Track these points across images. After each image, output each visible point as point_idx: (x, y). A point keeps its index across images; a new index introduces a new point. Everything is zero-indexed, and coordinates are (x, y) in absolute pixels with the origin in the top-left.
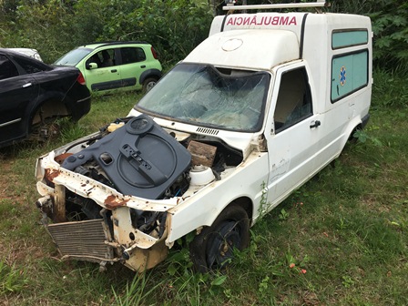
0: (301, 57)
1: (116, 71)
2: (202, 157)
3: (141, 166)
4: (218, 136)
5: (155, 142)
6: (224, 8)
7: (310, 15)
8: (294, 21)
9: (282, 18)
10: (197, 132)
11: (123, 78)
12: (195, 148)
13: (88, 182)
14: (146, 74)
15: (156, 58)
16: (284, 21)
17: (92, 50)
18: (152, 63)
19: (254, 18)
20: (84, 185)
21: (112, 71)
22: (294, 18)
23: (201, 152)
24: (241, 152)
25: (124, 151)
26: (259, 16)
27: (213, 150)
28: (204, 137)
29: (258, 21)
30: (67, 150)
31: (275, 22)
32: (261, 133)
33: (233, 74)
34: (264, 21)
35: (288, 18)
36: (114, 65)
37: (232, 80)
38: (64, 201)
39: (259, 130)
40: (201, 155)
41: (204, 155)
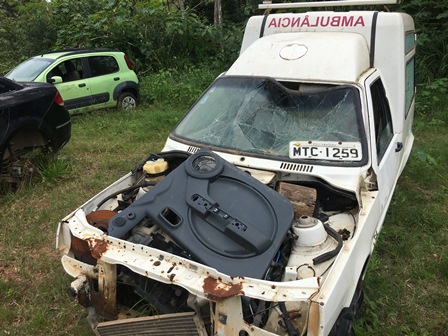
0: (372, 66)
1: (84, 85)
2: (300, 204)
3: (230, 226)
4: (314, 173)
5: (233, 188)
6: (261, 6)
7: (381, 14)
8: (361, 21)
9: (345, 18)
10: (282, 169)
11: (94, 93)
12: (289, 193)
13: (162, 257)
14: (121, 88)
15: (131, 68)
16: (347, 22)
17: (53, 61)
18: (127, 75)
19: (306, 19)
20: (157, 264)
21: (80, 86)
22: (361, 17)
23: (298, 198)
24: (353, 194)
25: (195, 204)
26: (313, 16)
27: (313, 193)
28: (289, 174)
29: (312, 21)
30: (99, 206)
31: (335, 23)
32: (368, 167)
33: (302, 90)
34: (319, 22)
35: (352, 18)
36: (81, 78)
37: (303, 97)
38: (114, 284)
39: (366, 163)
40: (299, 201)
41: (303, 201)
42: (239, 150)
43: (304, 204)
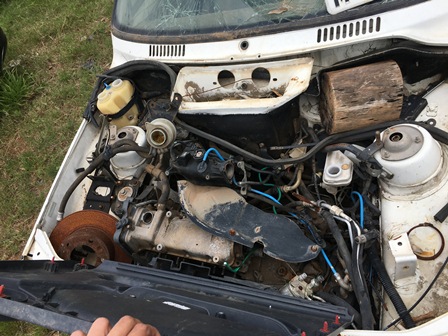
2: (375, 104)
4: (385, 32)
10: (322, 43)
30: (62, 210)
40: (373, 100)
41: (379, 98)
42: (233, 28)
43: (382, 102)
